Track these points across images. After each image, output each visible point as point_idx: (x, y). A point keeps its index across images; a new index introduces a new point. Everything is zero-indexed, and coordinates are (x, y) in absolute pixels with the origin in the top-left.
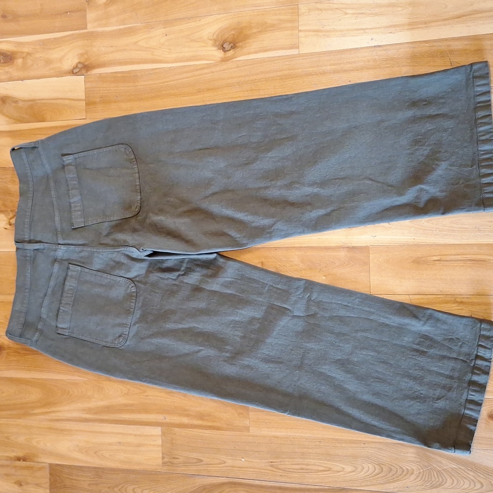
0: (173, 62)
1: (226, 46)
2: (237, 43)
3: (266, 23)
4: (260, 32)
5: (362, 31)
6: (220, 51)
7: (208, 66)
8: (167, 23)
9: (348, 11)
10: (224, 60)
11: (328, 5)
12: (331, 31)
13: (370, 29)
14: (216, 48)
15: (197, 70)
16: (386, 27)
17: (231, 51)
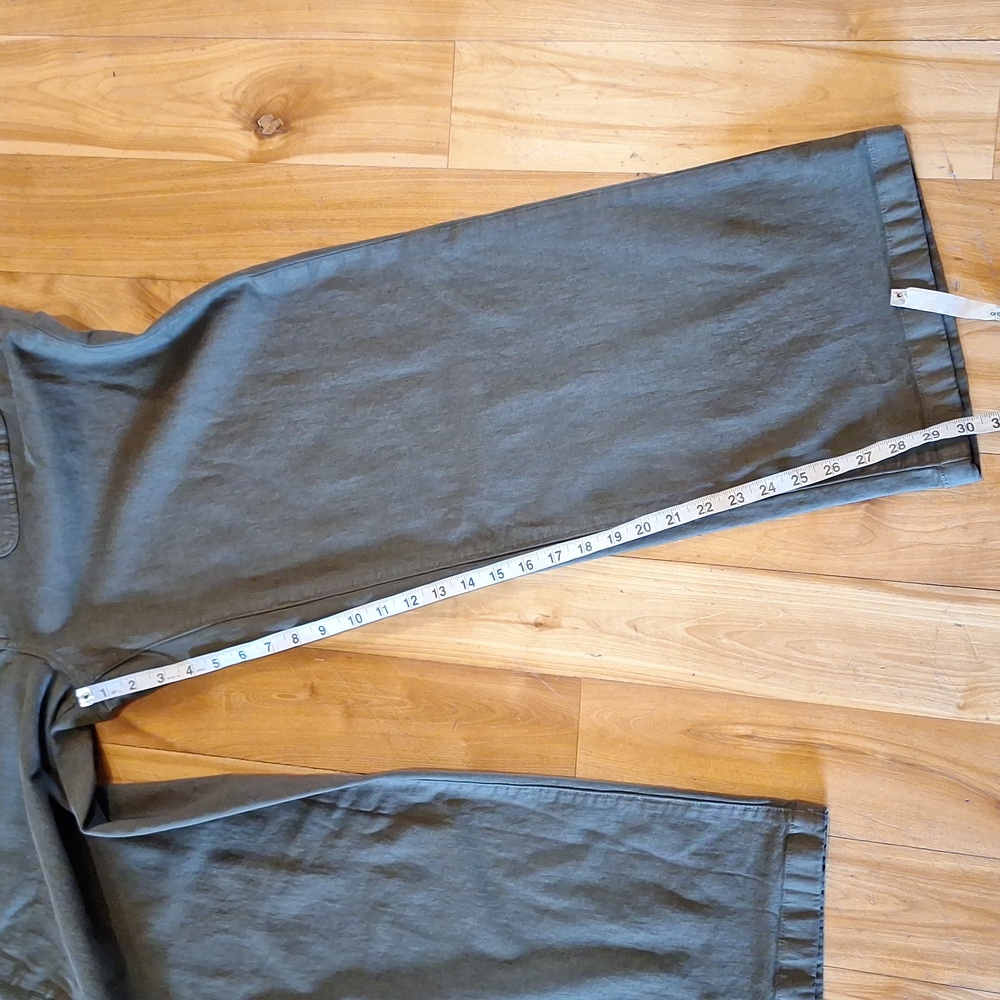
0: (127, 147)
1: (265, 123)
2: (294, 119)
3: (370, 78)
4: (354, 99)
5: (611, 132)
6: (247, 133)
7: (218, 169)
8: (118, 44)
9: (582, 76)
10: (257, 159)
11: (530, 51)
12: (532, 121)
13: (632, 128)
14: (240, 126)
15: (186, 175)
16: (671, 129)
17: (277, 139)
